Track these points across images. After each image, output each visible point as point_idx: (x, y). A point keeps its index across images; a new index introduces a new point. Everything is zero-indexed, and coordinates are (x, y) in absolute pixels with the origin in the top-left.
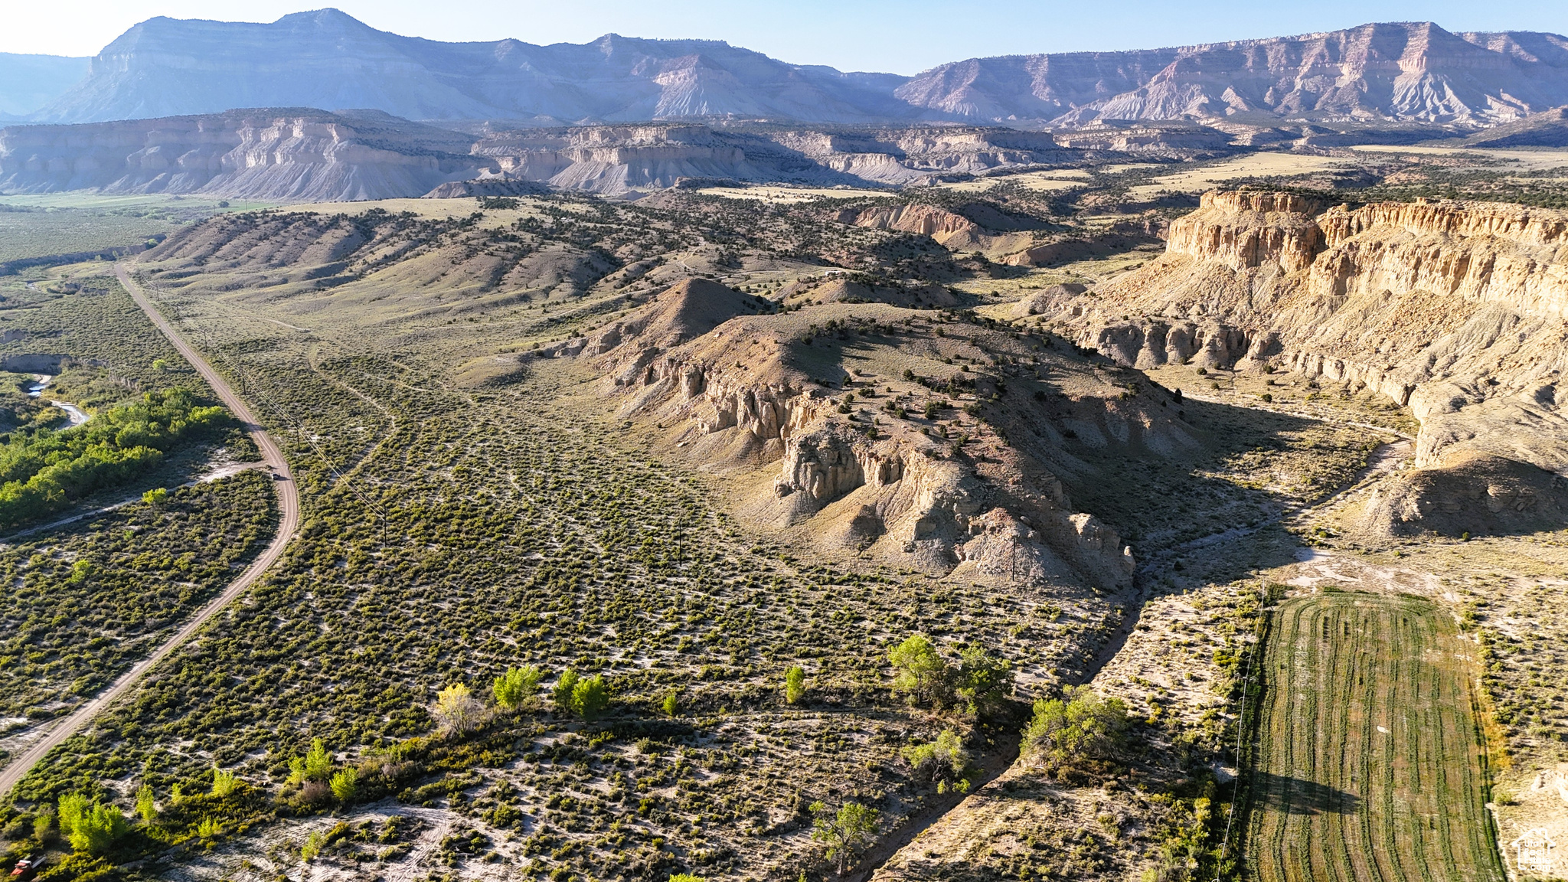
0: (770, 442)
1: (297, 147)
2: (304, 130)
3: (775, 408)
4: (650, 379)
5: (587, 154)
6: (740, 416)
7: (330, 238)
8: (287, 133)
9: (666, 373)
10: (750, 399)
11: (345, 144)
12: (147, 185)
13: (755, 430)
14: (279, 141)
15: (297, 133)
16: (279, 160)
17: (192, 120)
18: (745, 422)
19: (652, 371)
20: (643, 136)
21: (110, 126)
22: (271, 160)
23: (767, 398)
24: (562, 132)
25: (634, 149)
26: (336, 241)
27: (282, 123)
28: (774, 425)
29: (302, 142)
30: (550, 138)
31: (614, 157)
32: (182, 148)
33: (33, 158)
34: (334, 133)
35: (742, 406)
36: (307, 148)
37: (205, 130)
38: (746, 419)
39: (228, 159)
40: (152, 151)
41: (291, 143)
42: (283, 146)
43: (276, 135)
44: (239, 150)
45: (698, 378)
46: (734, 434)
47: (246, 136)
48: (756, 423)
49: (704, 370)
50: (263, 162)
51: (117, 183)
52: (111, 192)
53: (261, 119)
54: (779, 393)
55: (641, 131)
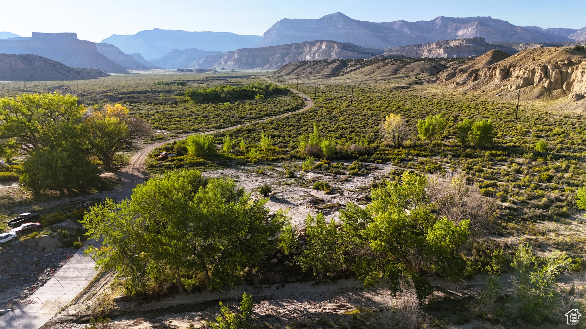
0: (556, 91)
1: (323, 52)
2: (326, 46)
3: (561, 72)
4: (476, 79)
5: (430, 51)
6: (536, 79)
7: (331, 66)
8: (320, 47)
9: (485, 74)
10: (545, 69)
11: (339, 50)
12: (275, 67)
13: (546, 85)
14: (317, 50)
15: (324, 47)
16: (316, 57)
17: (291, 45)
18: (539, 82)
19: (477, 75)
20: (453, 43)
21: (267, 48)
22: (314, 56)
23: (556, 67)
24: (420, 46)
25: (450, 47)
26: (333, 67)
27: (319, 44)
28: (559, 82)
29: (325, 50)
30: (415, 48)
31: (441, 51)
32: (287, 54)
33: (244, 58)
34: (336, 46)
35: (538, 72)
36: (326, 52)
37: (295, 48)
38: (541, 79)
39: (301, 58)
40: (278, 56)
41: (321, 50)
42: (319, 51)
43: (317, 48)
44: (304, 54)
45: (506, 71)
46: (532, 89)
47: (307, 50)
48: (548, 81)
49: (510, 67)
50: (311, 58)
51: (267, 66)
52: (265, 69)
53: (312, 44)
54: (564, 64)
55: (454, 42)
